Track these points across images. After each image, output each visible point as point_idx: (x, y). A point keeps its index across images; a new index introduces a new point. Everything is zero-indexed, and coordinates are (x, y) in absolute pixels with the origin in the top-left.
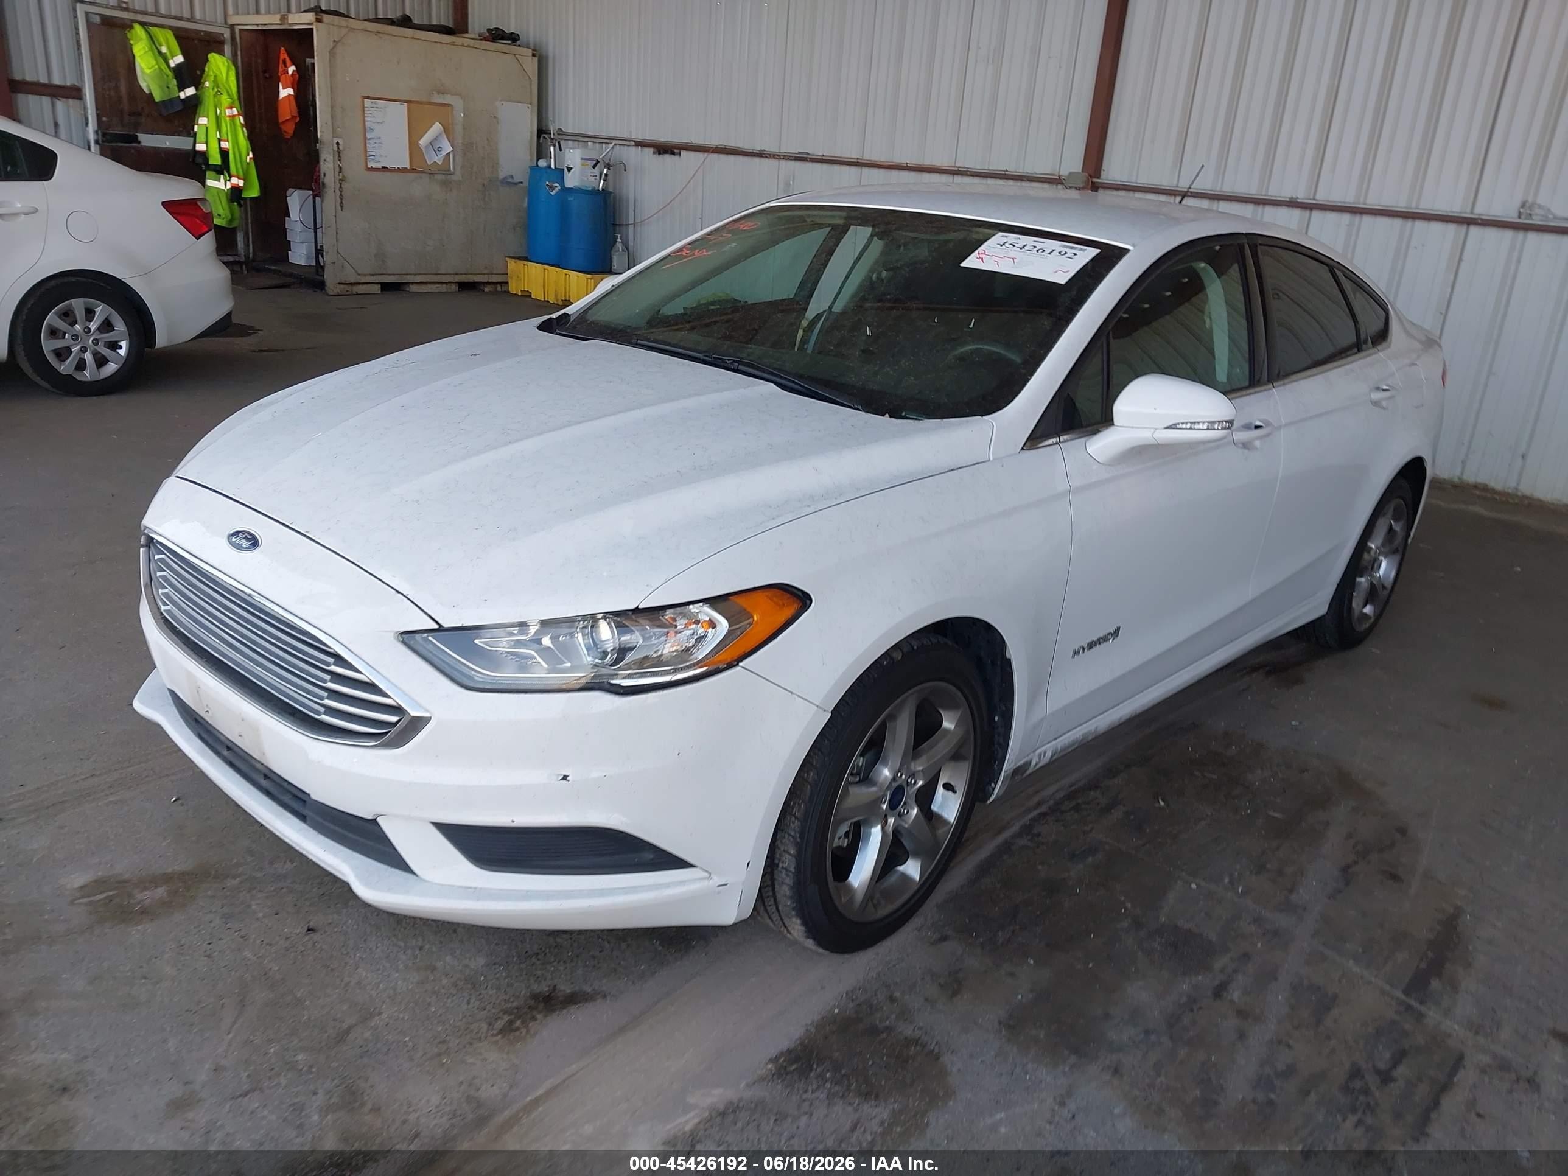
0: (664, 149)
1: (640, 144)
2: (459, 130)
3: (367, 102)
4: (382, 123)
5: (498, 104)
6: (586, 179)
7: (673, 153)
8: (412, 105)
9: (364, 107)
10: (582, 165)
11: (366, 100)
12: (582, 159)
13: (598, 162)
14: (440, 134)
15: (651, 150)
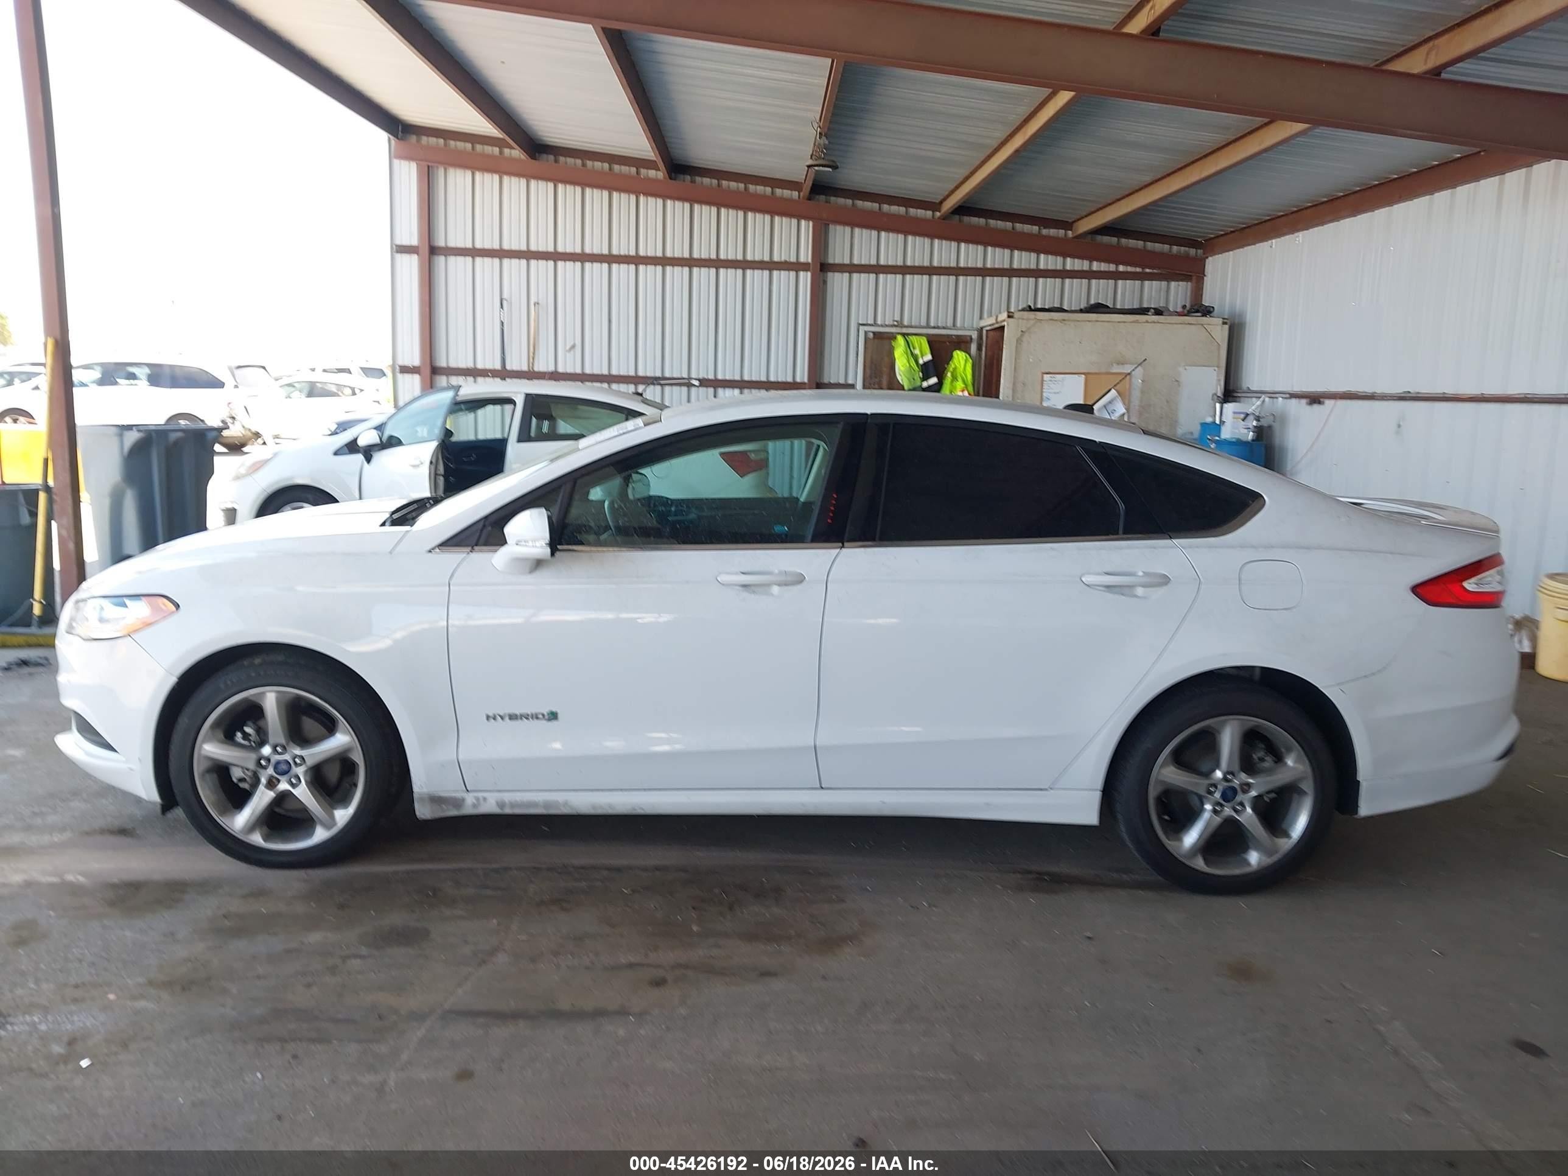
0: (1315, 399)
1: (1294, 396)
2: (1136, 395)
3: (1046, 377)
4: (1058, 393)
5: (1181, 369)
6: (1237, 431)
7: (1320, 403)
8: (1089, 376)
9: (1043, 380)
10: (1234, 418)
11: (1045, 376)
12: (1235, 413)
13: (1247, 415)
14: (1115, 398)
15: (1304, 401)
